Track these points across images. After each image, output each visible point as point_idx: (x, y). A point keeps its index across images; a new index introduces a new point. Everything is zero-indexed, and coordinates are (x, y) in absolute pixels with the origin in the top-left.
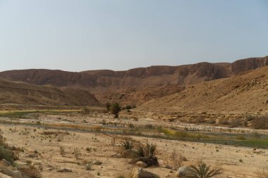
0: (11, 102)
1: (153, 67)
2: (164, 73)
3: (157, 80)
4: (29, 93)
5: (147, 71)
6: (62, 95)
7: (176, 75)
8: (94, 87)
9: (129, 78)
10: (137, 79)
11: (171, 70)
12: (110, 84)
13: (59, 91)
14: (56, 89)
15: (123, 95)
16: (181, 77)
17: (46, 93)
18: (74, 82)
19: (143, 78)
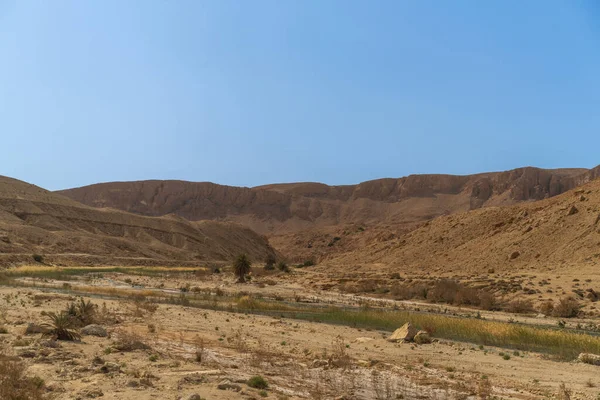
0: (77, 250)
1: (414, 177)
2: (438, 192)
3: (422, 205)
4: (127, 233)
5: (400, 186)
6: (193, 237)
7: (465, 196)
8: (283, 220)
9: (361, 202)
10: (378, 203)
11: (455, 184)
12: (318, 214)
13: (190, 229)
14: (182, 225)
15: (337, 239)
16: (476, 200)
17: (162, 234)
18: (240, 209)
19: (393, 201)
